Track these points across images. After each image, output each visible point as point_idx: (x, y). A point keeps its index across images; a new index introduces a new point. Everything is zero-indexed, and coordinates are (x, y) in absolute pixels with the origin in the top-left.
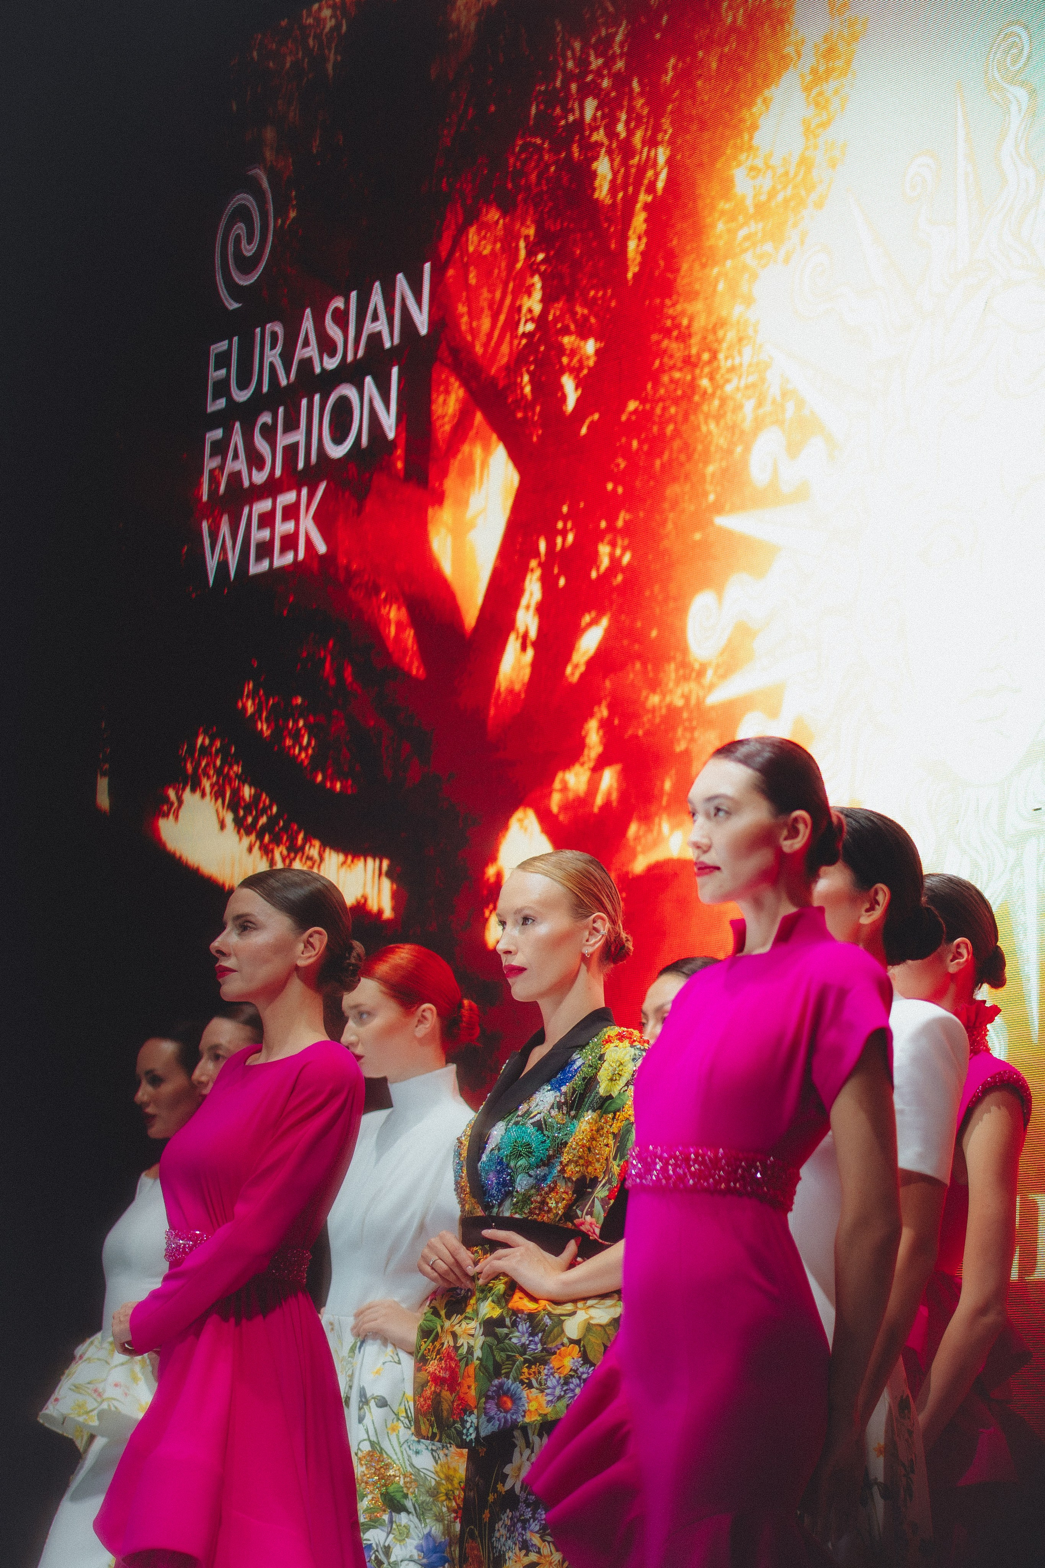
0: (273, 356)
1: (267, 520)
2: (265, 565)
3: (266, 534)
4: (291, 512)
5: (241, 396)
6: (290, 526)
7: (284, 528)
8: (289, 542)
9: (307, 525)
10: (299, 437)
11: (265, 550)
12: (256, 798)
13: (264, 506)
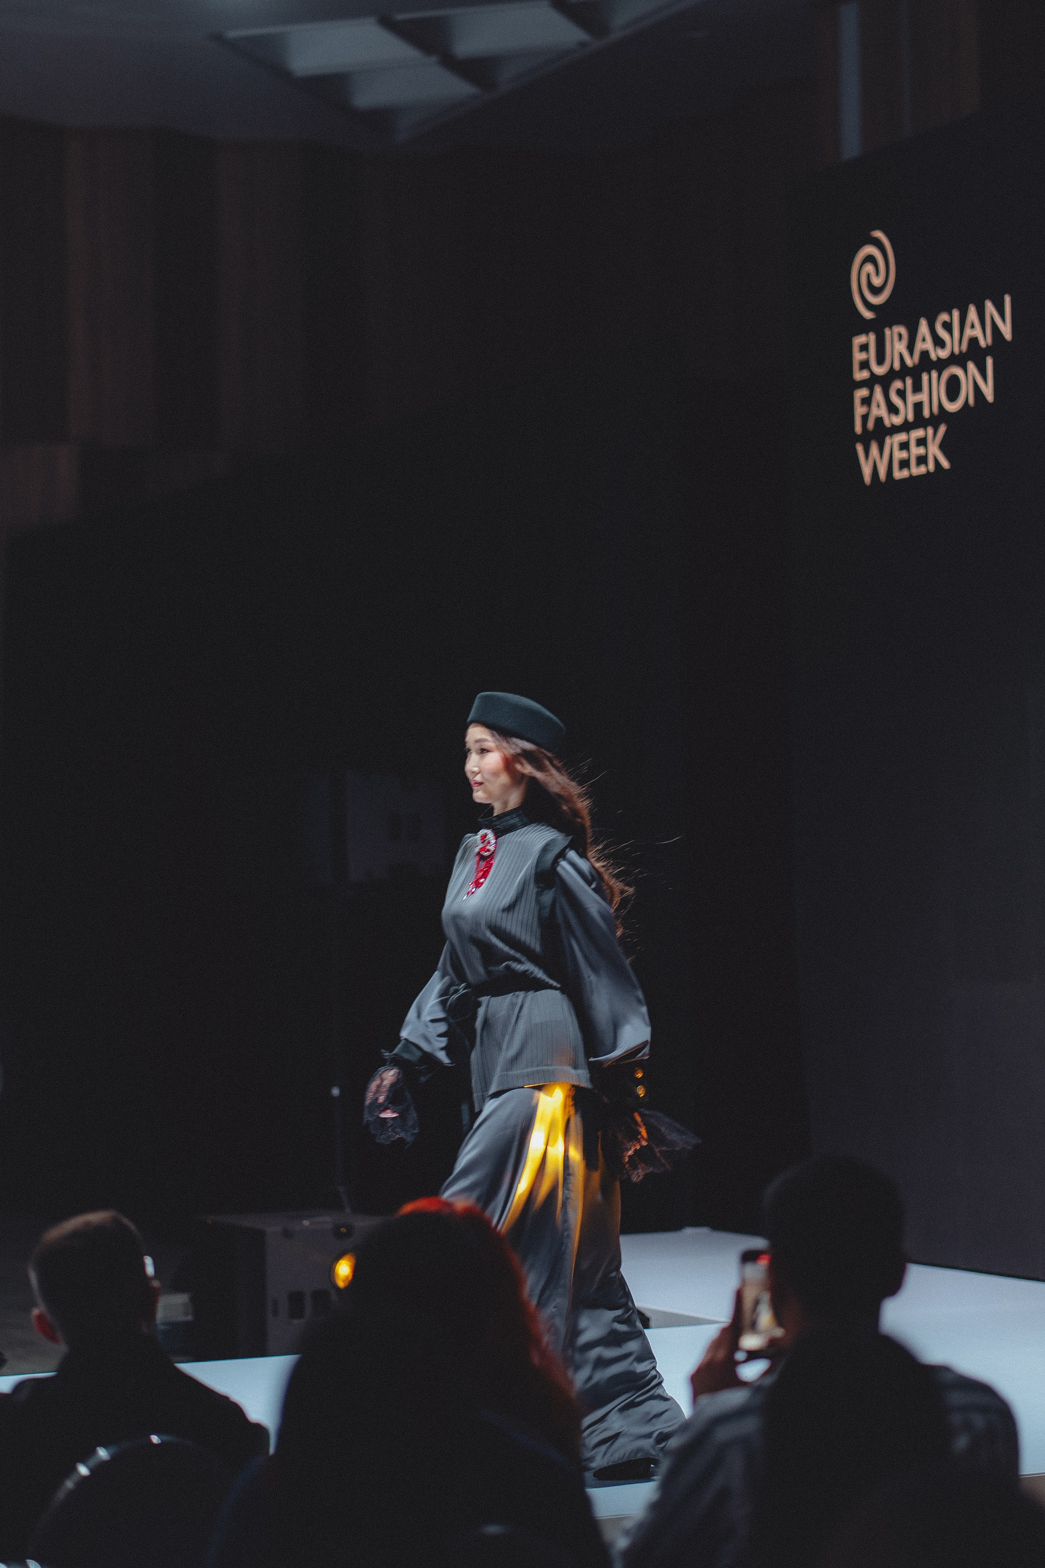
0: (901, 347)
1: (904, 446)
2: (905, 474)
3: (904, 455)
4: (922, 442)
5: (880, 371)
6: (921, 451)
7: (916, 451)
8: (922, 460)
9: (934, 450)
10: (923, 397)
11: (904, 464)
13: (902, 437)
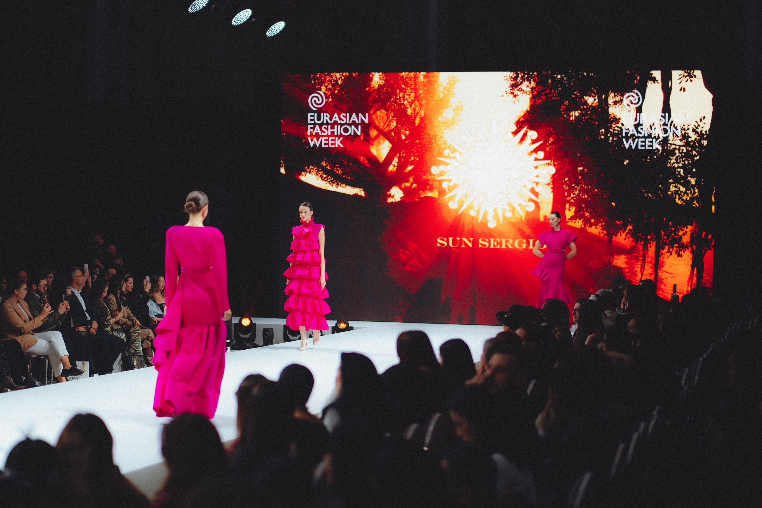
12: (327, 177)
